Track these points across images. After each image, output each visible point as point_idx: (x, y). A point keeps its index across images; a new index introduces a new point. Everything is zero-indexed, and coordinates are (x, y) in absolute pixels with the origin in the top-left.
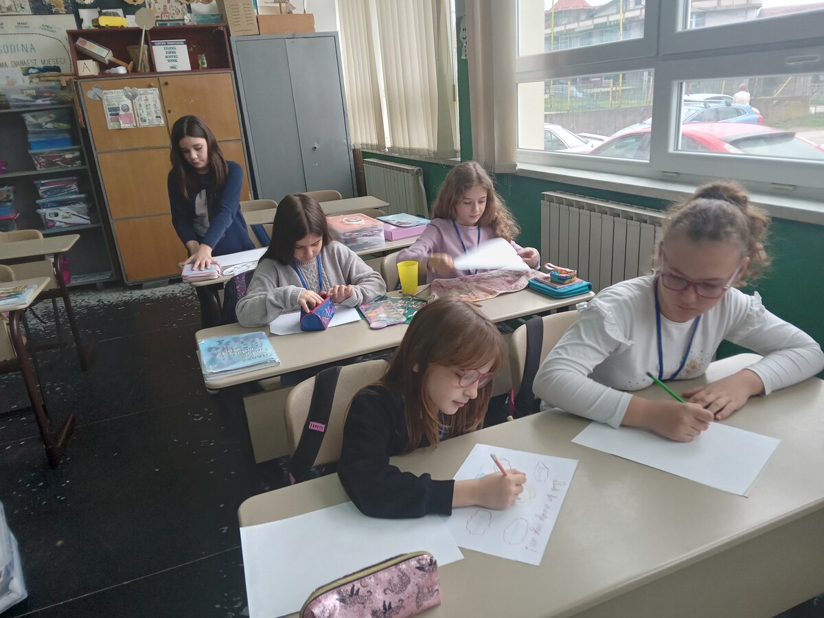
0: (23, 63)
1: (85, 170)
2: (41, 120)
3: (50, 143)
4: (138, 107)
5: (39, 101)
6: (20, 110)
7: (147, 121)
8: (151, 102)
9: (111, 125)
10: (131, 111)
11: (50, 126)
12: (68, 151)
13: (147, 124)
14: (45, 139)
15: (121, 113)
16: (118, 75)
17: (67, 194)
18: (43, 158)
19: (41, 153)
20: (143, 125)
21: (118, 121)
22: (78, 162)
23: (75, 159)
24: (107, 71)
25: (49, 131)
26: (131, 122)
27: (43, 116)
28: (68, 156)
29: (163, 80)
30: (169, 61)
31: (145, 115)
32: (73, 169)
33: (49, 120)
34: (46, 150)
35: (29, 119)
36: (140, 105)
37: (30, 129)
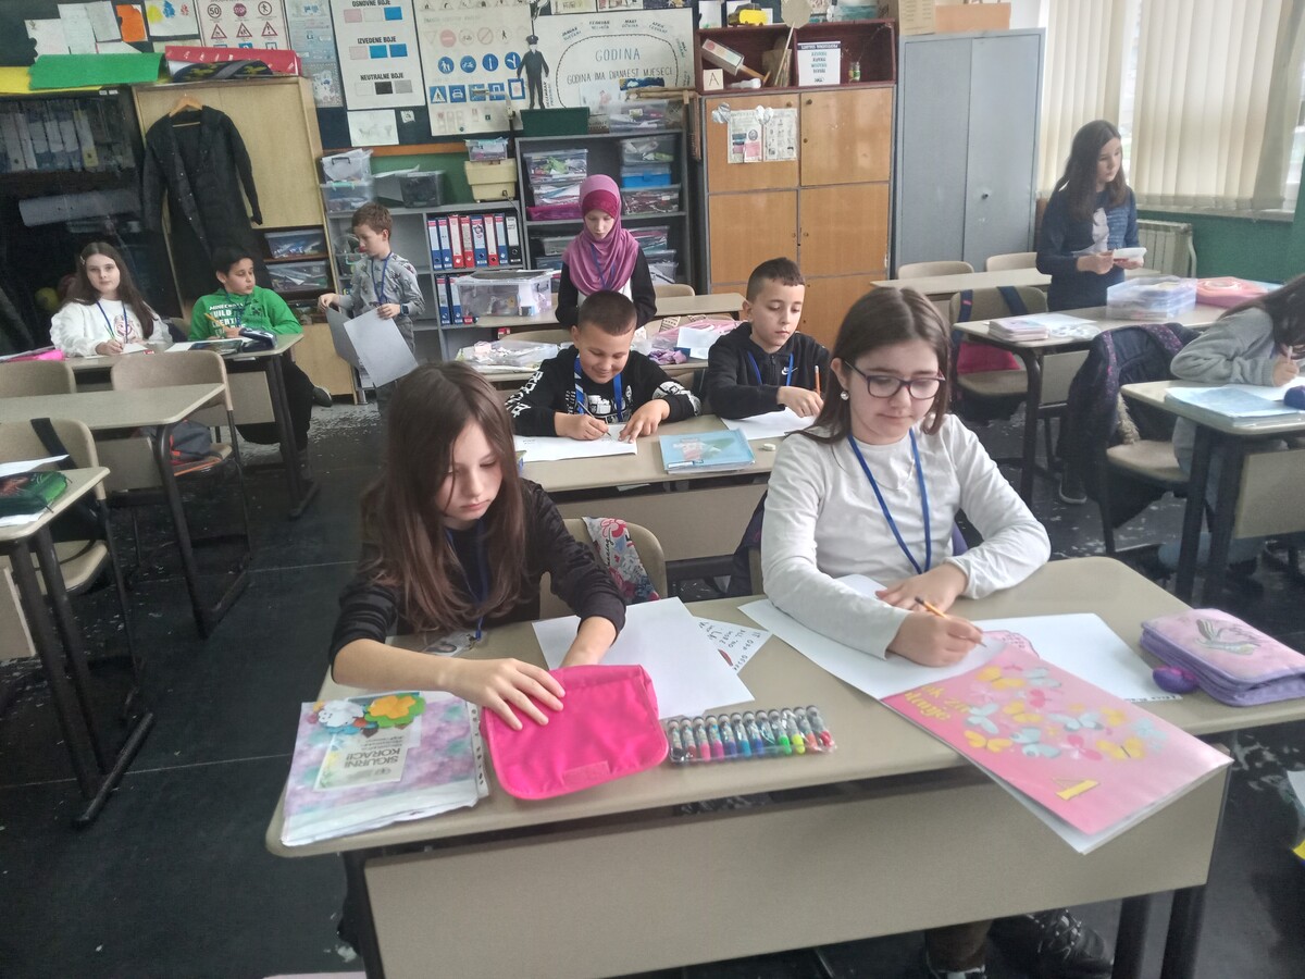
0: (623, 73)
1: (683, 218)
2: (642, 149)
3: (645, 180)
4: (769, 133)
5: (645, 124)
6: (619, 135)
7: (777, 153)
8: (785, 127)
9: (733, 158)
10: (759, 140)
11: (651, 157)
12: (665, 191)
13: (775, 157)
14: (641, 174)
15: (747, 141)
16: (750, 91)
17: (653, 249)
18: (636, 199)
19: (635, 193)
20: (771, 158)
21: (742, 152)
22: (675, 207)
23: (672, 202)
24: (734, 85)
25: (648, 163)
26: (757, 154)
27: (644, 143)
28: (665, 198)
29: (806, 97)
30: (815, 71)
31: (774, 146)
32: (667, 215)
33: (650, 149)
34: (640, 189)
35: (629, 146)
36: (772, 132)
37: (627, 160)
